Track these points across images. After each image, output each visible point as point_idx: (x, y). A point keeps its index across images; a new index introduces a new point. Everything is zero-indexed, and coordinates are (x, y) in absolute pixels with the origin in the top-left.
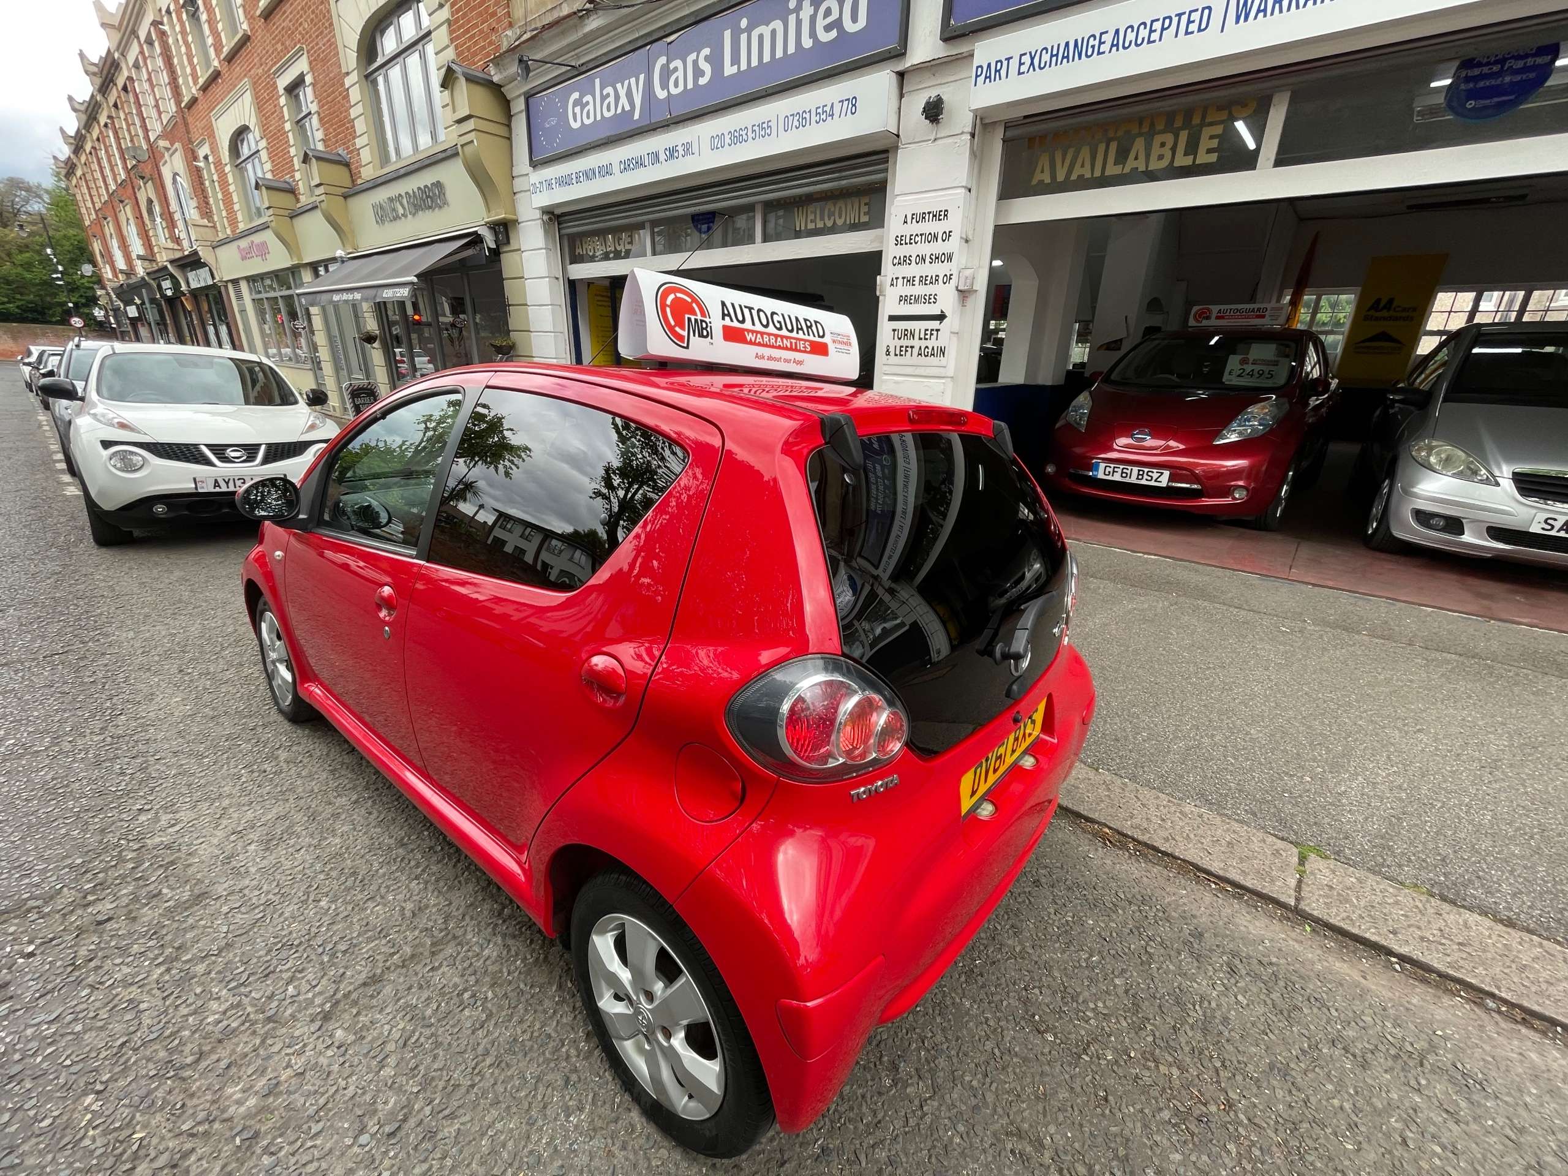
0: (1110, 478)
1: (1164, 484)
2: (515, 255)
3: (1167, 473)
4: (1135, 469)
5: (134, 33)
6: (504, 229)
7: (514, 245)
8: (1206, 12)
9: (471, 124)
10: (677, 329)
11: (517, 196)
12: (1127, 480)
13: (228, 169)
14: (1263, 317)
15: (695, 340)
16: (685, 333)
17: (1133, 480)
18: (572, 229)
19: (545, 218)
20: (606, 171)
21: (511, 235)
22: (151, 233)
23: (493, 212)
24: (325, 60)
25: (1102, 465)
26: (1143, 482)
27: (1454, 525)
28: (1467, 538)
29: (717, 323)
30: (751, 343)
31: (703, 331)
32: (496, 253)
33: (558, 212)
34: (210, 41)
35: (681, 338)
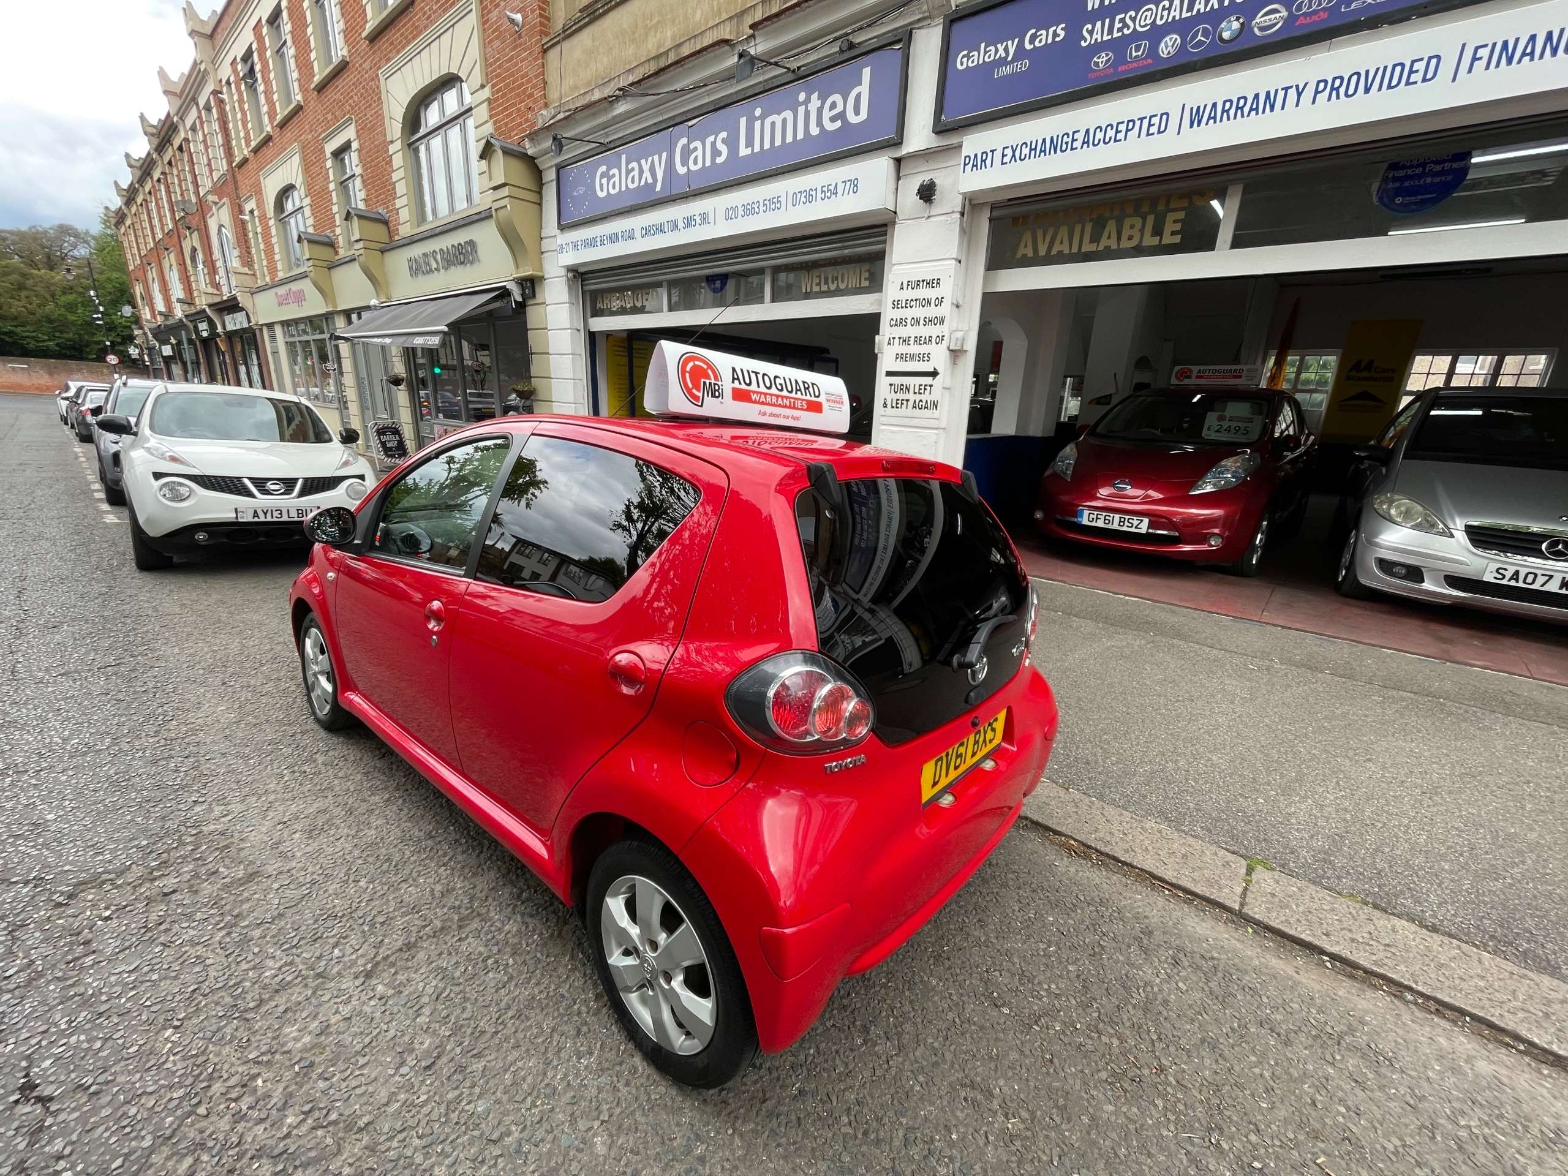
0: (1093, 524)
1: (1144, 531)
2: (540, 308)
3: (1146, 521)
4: (1117, 517)
5: (194, 100)
6: (530, 285)
7: (539, 299)
8: (1165, 117)
9: (505, 191)
10: (694, 391)
11: (545, 255)
12: (1109, 526)
13: (272, 222)
14: (1240, 377)
15: (708, 400)
16: (700, 395)
17: (1115, 526)
18: (594, 285)
19: (570, 275)
20: (629, 235)
21: (537, 290)
22: (192, 279)
23: (521, 269)
24: (372, 129)
25: (1086, 513)
26: (1125, 529)
27: (1415, 573)
28: (1427, 585)
29: (727, 385)
30: (755, 402)
31: (716, 393)
32: (522, 306)
33: (582, 270)
34: (265, 109)
35: (696, 398)
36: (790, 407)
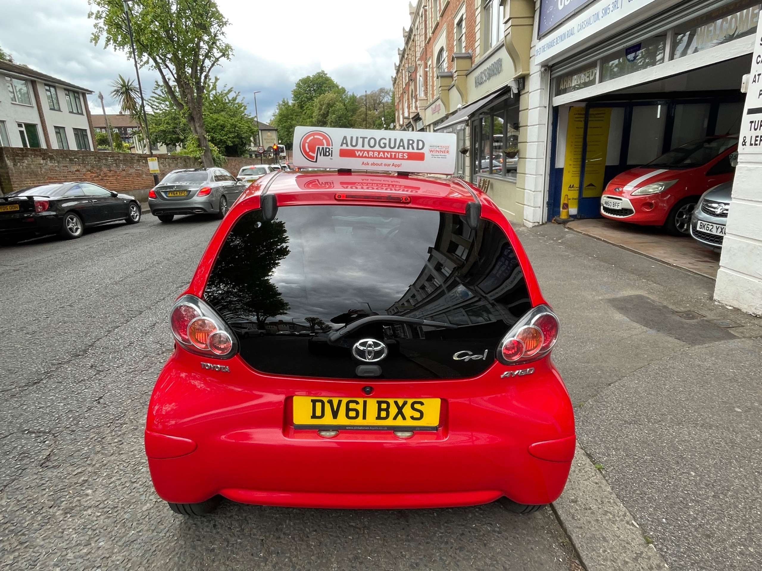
2: (526, 95)
5: (418, 14)
6: (522, 80)
7: (526, 90)
9: (510, 23)
10: (310, 153)
11: (532, 59)
13: (435, 69)
16: (315, 155)
18: (559, 72)
19: (543, 69)
20: (571, 33)
21: (526, 84)
22: (411, 106)
23: (517, 72)
24: (471, 5)
29: (336, 148)
31: (326, 153)
32: (518, 96)
33: (550, 64)
34: (438, 9)
35: (312, 157)
36: (391, 158)
